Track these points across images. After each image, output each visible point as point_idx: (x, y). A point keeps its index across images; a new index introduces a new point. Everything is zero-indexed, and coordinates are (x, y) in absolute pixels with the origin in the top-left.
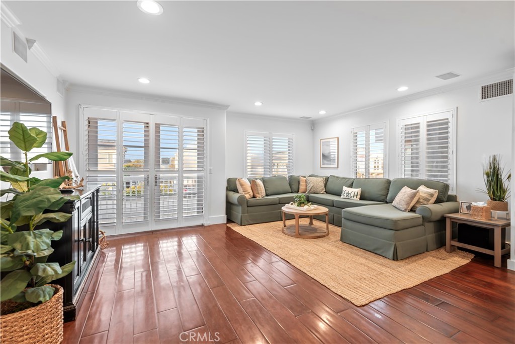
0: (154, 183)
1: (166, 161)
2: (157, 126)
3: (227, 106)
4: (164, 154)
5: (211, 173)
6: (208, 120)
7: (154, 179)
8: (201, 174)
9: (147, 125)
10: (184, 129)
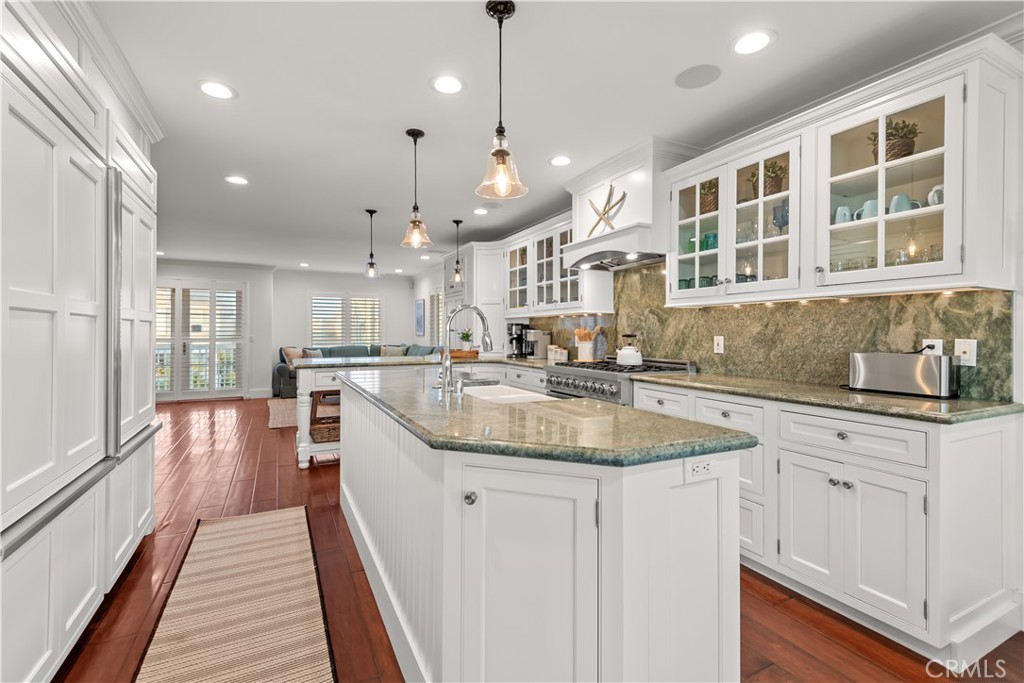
0: (181, 352)
1: (197, 328)
2: (186, 292)
3: (274, 267)
4: (193, 321)
5: (252, 341)
6: (248, 283)
7: (181, 348)
8: (239, 341)
9: (173, 290)
10: (218, 294)
